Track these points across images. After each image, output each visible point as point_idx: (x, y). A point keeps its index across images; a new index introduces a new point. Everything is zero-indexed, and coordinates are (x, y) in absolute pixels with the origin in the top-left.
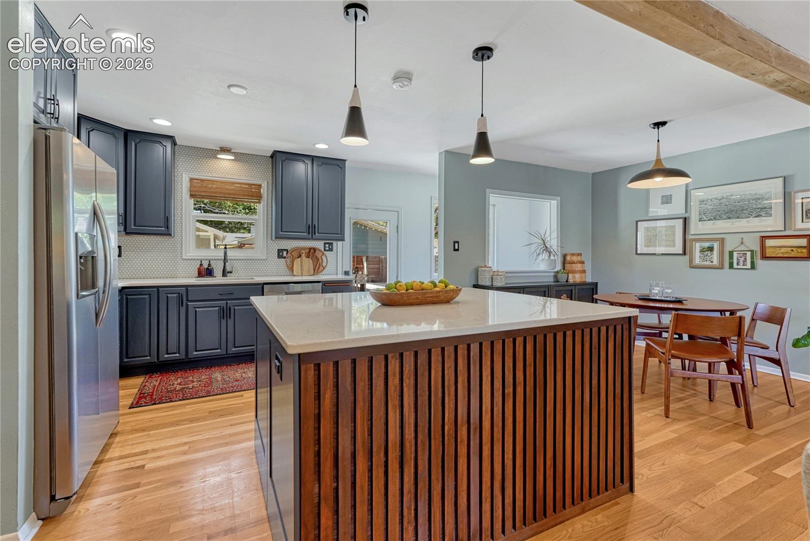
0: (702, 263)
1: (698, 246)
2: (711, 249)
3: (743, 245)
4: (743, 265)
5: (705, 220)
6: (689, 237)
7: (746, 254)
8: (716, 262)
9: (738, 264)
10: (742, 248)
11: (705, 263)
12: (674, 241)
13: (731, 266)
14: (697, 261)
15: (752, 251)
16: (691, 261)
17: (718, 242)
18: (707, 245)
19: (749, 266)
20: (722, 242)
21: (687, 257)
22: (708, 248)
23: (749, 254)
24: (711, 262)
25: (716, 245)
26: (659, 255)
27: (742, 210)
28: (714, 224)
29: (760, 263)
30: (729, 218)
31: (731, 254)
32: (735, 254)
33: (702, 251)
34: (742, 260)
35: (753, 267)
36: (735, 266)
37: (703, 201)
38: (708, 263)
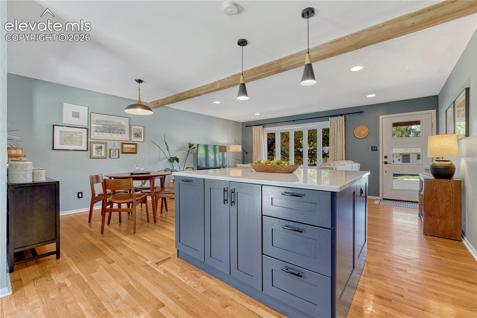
0: (97, 155)
1: (94, 146)
2: (101, 148)
3: (114, 147)
4: (115, 156)
5: (99, 132)
6: (90, 140)
7: (116, 151)
8: (103, 155)
9: (113, 156)
10: (114, 148)
11: (98, 155)
12: (81, 142)
13: (110, 157)
14: (94, 154)
15: (118, 150)
16: (91, 154)
17: (105, 144)
18: (99, 145)
19: (117, 157)
20: (106, 144)
21: (88, 152)
22: (100, 147)
23: (117, 150)
24: (102, 155)
25: (103, 146)
26: (71, 150)
27: (115, 129)
28: (103, 134)
29: (121, 155)
30: (110, 132)
31: (110, 150)
32: (112, 150)
33: (97, 149)
34: (114, 153)
35: (119, 157)
36: (112, 157)
37: (98, 121)
38: (100, 155)
